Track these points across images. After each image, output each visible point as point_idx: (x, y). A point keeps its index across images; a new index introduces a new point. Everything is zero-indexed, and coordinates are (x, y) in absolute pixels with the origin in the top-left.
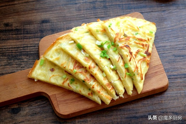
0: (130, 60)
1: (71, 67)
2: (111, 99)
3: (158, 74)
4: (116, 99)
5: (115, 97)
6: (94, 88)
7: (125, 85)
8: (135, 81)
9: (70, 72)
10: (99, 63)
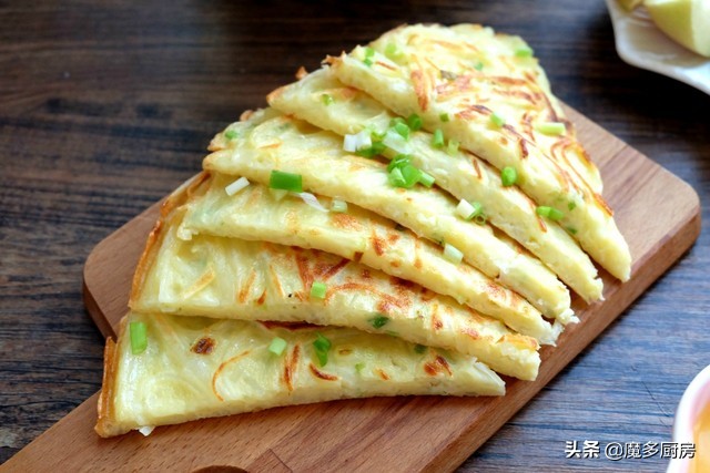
0: (525, 154)
1: (286, 285)
2: (539, 347)
3: (641, 182)
4: (556, 337)
5: (546, 333)
6: (445, 326)
7: (555, 264)
8: (584, 236)
9: (293, 316)
10: (406, 214)
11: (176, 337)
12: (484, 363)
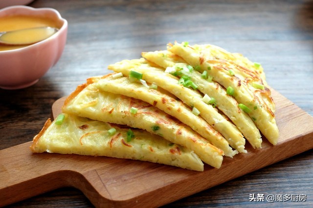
0: (240, 85)
4: (234, 155)
5: (229, 152)
6: (183, 134)
7: (242, 128)
8: (259, 122)
9: (122, 122)
10: (180, 94)
11: (74, 122)
12: (197, 154)
